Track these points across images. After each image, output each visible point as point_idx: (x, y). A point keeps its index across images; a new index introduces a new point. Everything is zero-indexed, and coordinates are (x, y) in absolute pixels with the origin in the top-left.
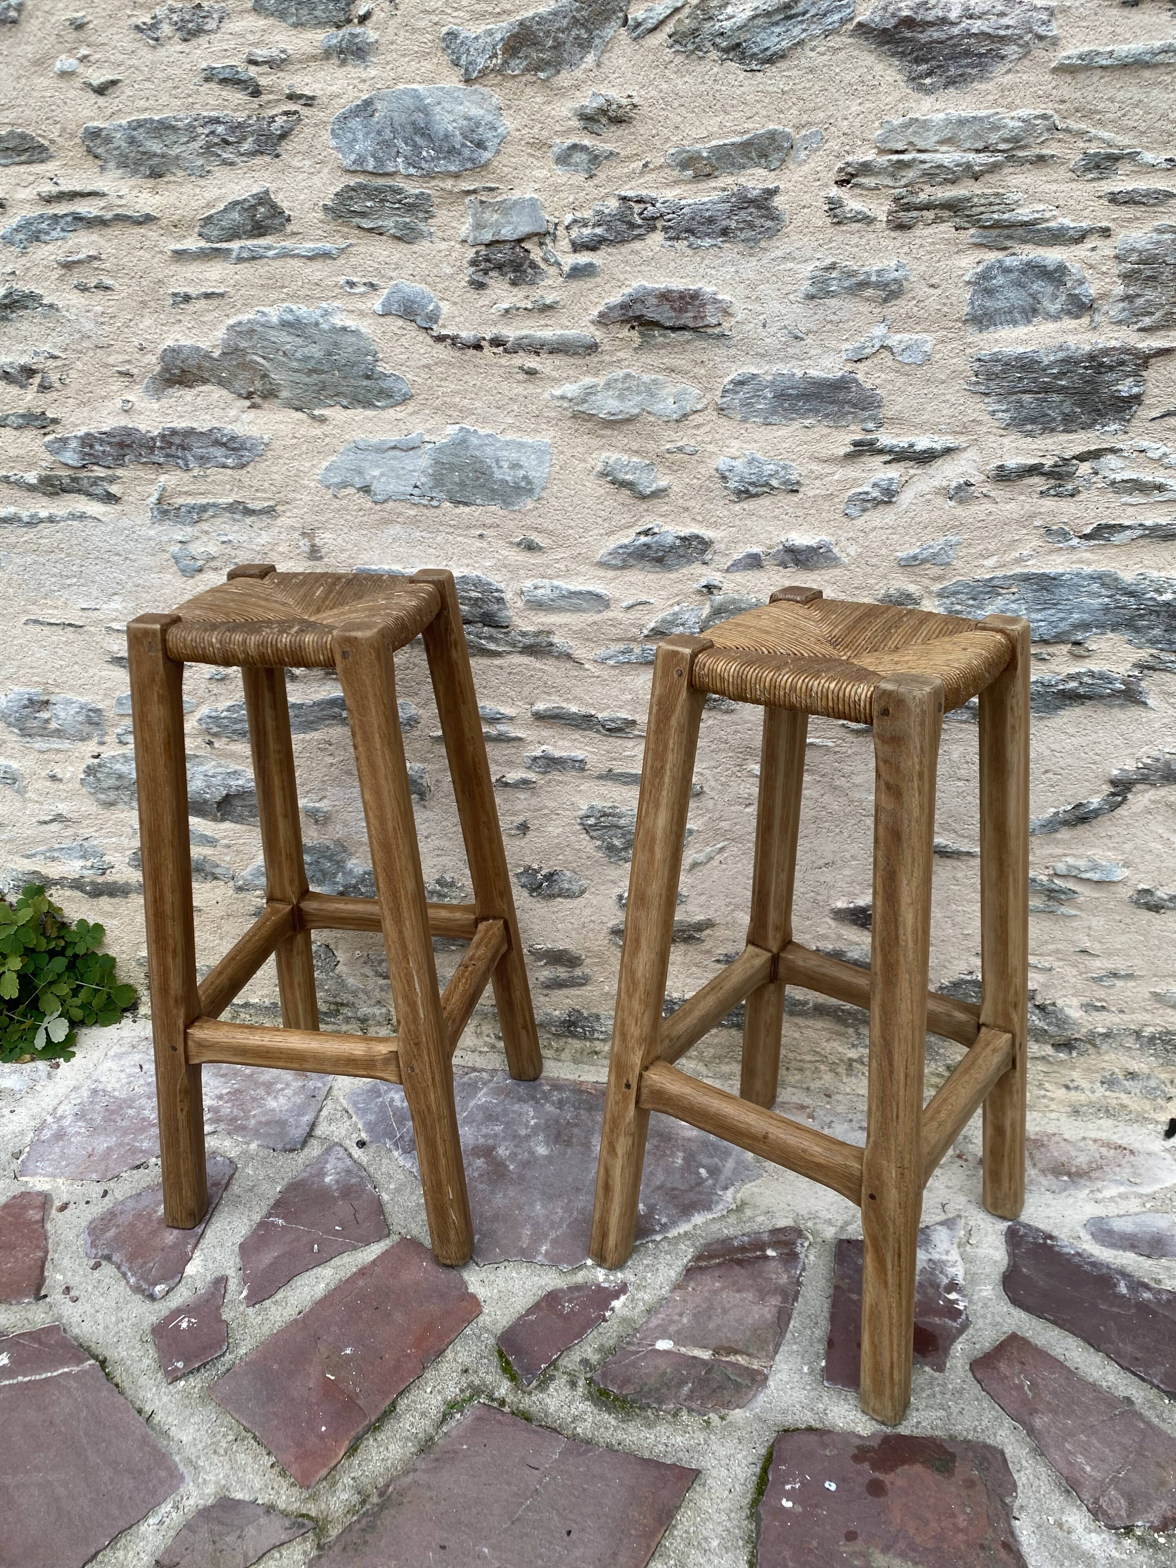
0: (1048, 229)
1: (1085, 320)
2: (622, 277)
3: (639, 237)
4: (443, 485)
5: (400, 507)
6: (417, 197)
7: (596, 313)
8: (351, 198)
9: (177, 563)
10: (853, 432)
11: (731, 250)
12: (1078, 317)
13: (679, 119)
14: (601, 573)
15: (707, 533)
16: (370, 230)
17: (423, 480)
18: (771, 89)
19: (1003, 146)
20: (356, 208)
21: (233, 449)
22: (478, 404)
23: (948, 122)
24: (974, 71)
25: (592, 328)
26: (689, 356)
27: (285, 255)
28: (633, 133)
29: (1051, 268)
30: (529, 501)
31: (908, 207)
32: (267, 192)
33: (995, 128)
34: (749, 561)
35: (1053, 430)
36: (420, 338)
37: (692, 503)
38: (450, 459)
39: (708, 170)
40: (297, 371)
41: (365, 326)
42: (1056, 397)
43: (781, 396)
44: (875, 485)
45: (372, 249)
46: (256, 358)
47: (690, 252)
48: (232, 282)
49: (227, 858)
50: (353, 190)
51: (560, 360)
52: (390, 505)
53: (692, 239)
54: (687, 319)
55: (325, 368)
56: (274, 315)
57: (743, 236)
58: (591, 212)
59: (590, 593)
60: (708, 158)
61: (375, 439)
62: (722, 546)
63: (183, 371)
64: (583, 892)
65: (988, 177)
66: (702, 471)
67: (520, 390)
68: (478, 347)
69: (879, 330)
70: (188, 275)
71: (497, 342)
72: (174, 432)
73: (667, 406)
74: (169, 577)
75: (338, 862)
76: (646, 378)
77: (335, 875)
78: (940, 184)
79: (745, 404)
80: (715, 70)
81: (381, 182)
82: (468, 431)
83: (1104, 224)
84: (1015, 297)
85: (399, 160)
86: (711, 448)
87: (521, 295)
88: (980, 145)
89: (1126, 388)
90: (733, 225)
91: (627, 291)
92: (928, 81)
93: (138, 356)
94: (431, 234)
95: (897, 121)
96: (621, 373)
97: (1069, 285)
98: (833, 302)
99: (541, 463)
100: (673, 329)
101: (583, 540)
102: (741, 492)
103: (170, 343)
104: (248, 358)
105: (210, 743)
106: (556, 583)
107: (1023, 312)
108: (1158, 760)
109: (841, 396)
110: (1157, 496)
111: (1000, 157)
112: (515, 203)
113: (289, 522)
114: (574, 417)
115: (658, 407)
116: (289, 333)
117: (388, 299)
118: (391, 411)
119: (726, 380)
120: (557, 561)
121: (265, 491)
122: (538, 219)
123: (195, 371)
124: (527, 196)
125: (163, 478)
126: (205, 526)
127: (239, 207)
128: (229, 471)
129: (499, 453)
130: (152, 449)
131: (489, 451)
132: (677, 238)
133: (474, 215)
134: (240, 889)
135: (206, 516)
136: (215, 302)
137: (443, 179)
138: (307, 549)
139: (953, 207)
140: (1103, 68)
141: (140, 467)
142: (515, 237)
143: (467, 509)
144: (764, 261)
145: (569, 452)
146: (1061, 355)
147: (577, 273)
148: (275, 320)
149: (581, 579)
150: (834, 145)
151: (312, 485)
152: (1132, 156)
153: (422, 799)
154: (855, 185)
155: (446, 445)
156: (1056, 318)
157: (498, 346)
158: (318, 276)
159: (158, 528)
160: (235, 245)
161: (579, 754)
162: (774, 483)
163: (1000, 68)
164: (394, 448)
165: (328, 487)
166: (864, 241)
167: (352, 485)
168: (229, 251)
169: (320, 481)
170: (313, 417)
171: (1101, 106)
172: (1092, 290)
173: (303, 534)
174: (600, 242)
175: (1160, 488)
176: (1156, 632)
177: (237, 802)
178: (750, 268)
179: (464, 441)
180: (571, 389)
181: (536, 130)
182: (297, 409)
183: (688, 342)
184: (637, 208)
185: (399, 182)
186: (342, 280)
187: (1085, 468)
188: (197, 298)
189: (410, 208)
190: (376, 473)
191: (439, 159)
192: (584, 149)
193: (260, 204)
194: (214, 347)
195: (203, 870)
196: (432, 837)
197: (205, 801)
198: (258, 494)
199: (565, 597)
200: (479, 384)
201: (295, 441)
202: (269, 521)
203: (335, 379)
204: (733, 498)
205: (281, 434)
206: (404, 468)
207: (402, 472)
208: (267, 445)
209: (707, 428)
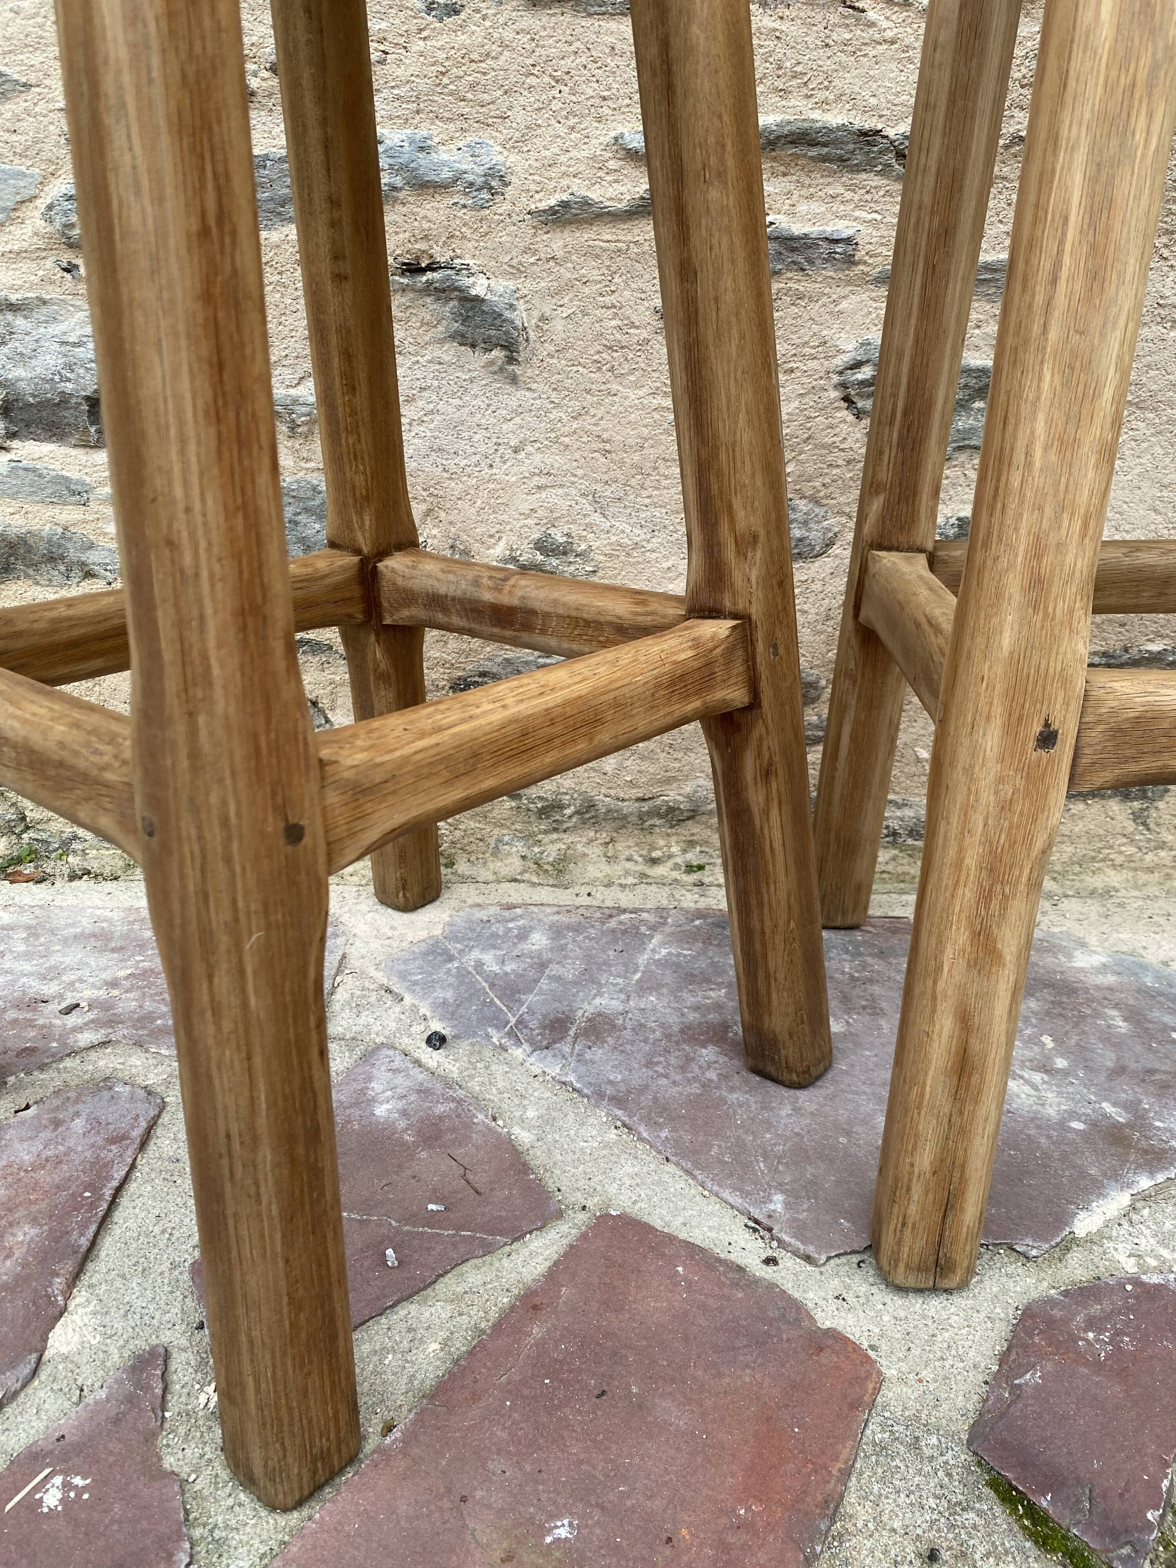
64: (830, 544)
105: (73, 269)
161: (842, 228)
195: (62, 558)
196: (529, 449)
197: (64, 400)
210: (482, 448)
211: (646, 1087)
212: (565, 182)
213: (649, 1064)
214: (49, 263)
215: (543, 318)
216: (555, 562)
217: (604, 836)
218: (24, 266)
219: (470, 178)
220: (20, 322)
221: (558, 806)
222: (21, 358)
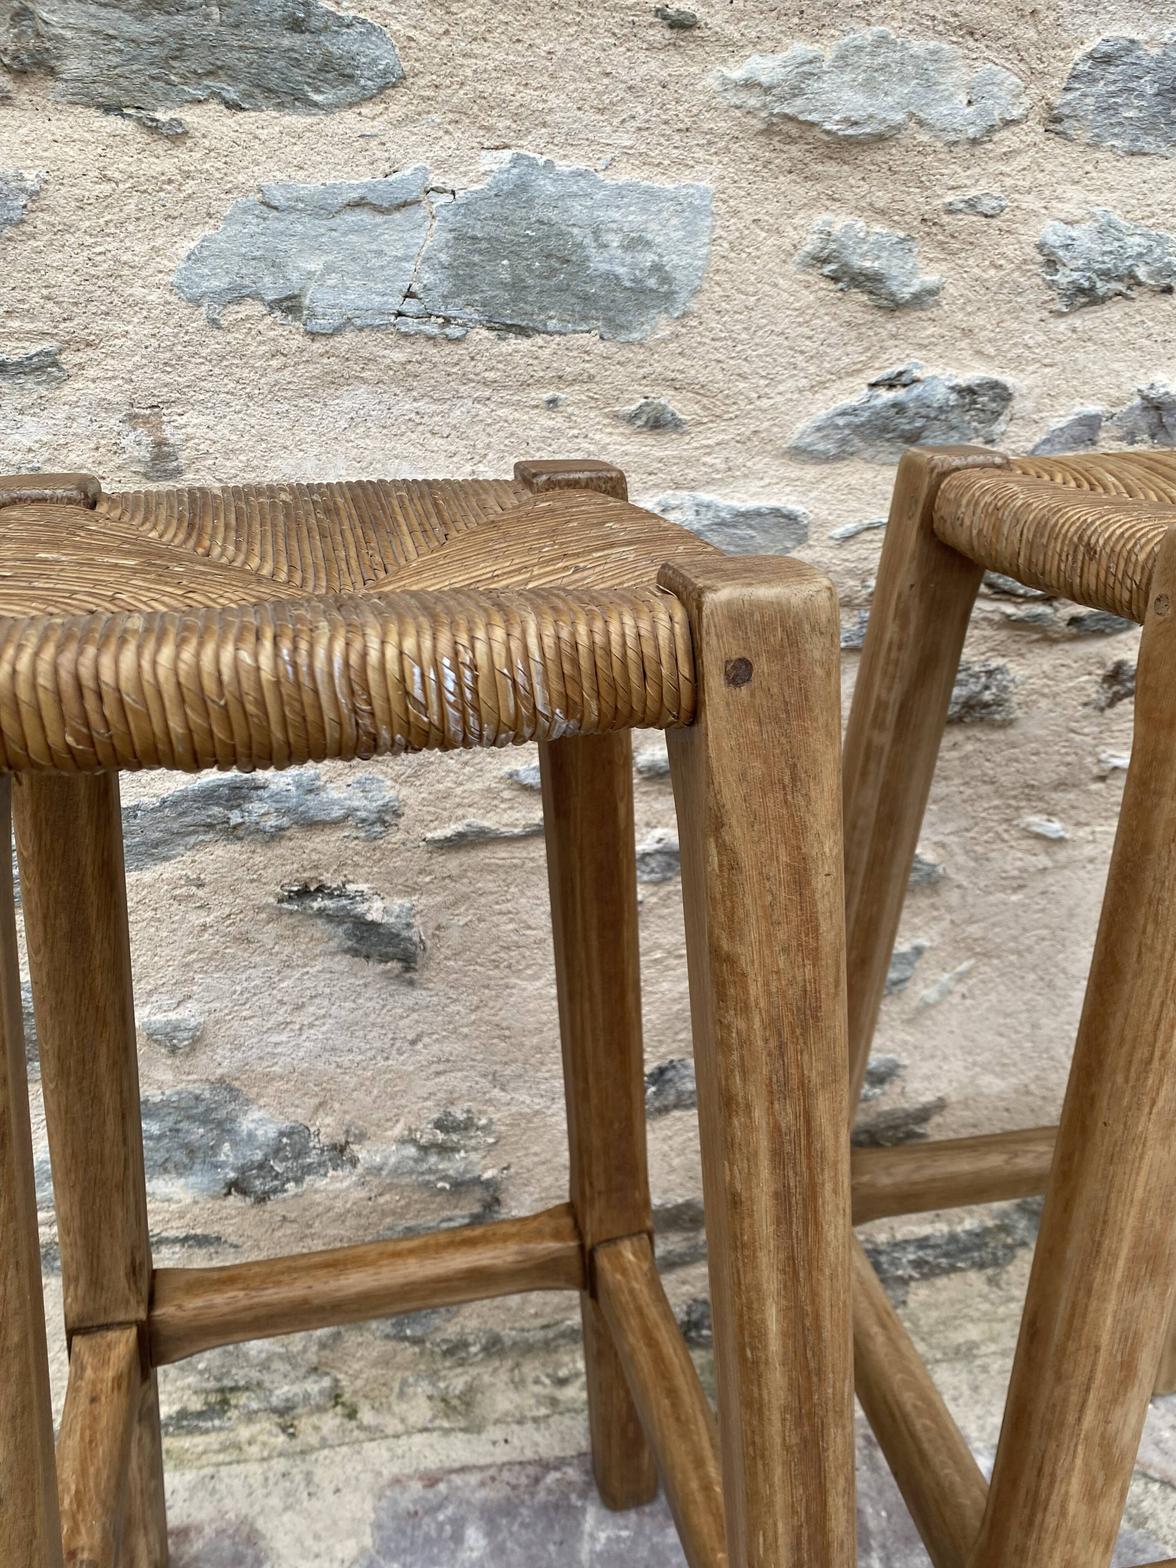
4: (474, 290)
5: (371, 345)
14: (794, 471)
15: (1008, 379)
17: (428, 278)
22: (553, 100)
30: (662, 319)
34: (1077, 431)
37: (980, 320)
38: (491, 229)
52: (347, 340)
59: (776, 512)
61: (311, 183)
62: (1029, 405)
66: (1009, 251)
67: (652, 65)
73: (953, 110)
75: (220, 1124)
76: (918, 46)
77: (215, 1149)
79: (1106, 109)
82: (533, 164)
86: (1030, 202)
96: (867, 34)
99: (693, 235)
101: (765, 403)
102: (1081, 291)
106: (704, 496)
113: (96, 391)
114: (768, 131)
115: (935, 113)
118: (349, 116)
119: (1078, 54)
120: (709, 450)
121: (29, 316)
129: (601, 214)
131: (578, 209)
138: (144, 453)
143: (524, 344)
145: (749, 212)
149: (754, 486)
151: (154, 297)
153: (407, 969)
155: (480, 197)
162: (1141, 272)
164: (359, 204)
165: (196, 302)
167: (257, 296)
169: (173, 288)
170: (153, 128)
173: (132, 418)
179: (522, 186)
180: (765, 66)
182: (108, 109)
190: (315, 265)
196: (426, 1040)
198: (14, 324)
199: (723, 524)
200: (560, 50)
201: (107, 188)
202: (42, 390)
203: (209, 30)
204: (1060, 306)
205: (69, 169)
206: (380, 253)
207: (375, 262)
208: (34, 195)
209: (1024, 160)
210: (378, 1044)
212: (460, 812)
215: (439, 927)
216: (455, 1137)
217: (509, 1363)
219: (362, 814)
221: (464, 1345)
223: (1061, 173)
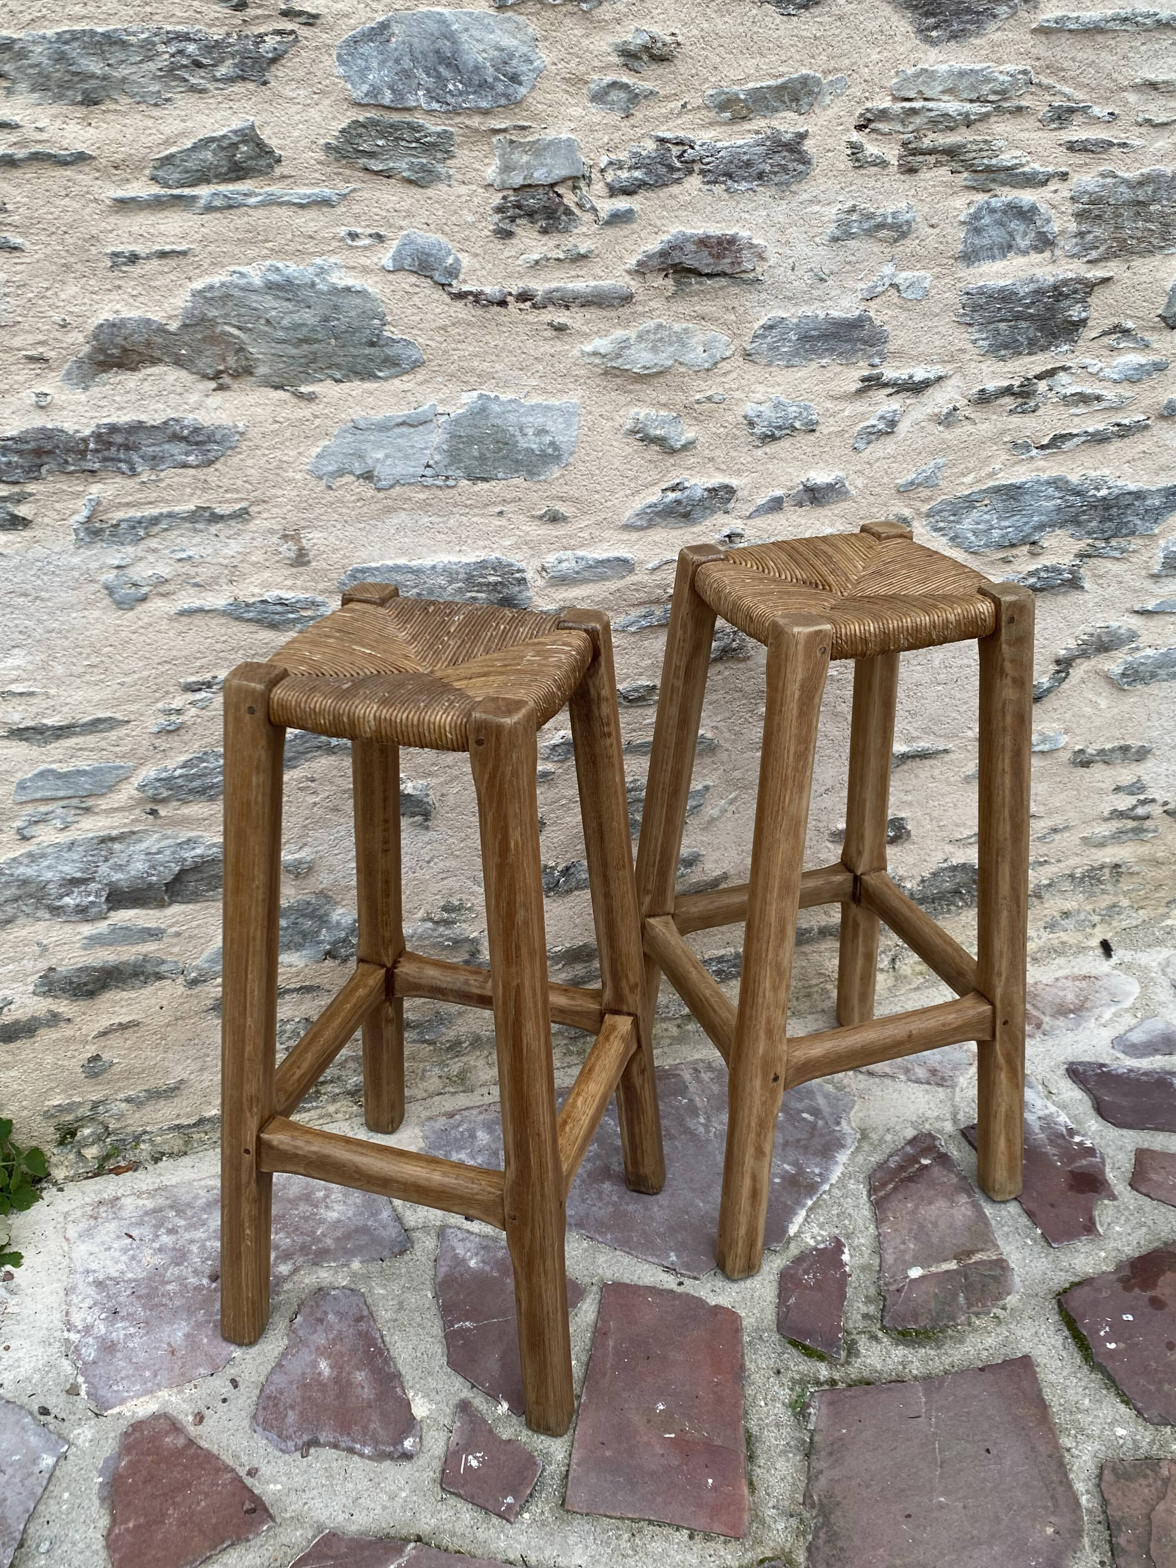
0: (1024, 174)
1: (1047, 254)
2: (659, 223)
3: (678, 181)
4: (460, 461)
5: (408, 491)
6: (439, 135)
7: (634, 262)
8: (360, 136)
9: (111, 594)
10: (861, 368)
11: (764, 194)
12: (1042, 252)
13: (718, 60)
14: (625, 536)
15: (734, 482)
16: (377, 173)
17: (437, 457)
18: (804, 33)
19: (992, 98)
20: (365, 147)
21: (197, 444)
22: (498, 367)
23: (951, 73)
24: (972, 27)
25: (628, 278)
26: (720, 302)
27: (271, 202)
28: (673, 73)
29: (1025, 209)
30: (556, 468)
31: (915, 152)
32: (252, 127)
33: (988, 80)
34: (771, 504)
35: (1020, 354)
36: (436, 296)
37: (718, 452)
38: (469, 431)
39: (744, 112)
40: (283, 342)
41: (372, 285)
42: (1024, 324)
43: (805, 338)
44: (882, 418)
45: (378, 194)
46: (228, 328)
47: (726, 196)
48: (198, 237)
49: (176, 950)
50: (363, 126)
51: (592, 313)
52: (396, 490)
53: (729, 182)
54: (725, 265)
55: (320, 336)
56: (255, 275)
57: (776, 180)
58: (626, 153)
59: (618, 559)
60: (746, 100)
61: (378, 416)
62: (746, 493)
63: (125, 350)
65: (978, 124)
66: (730, 419)
67: (547, 348)
68: (503, 303)
69: (888, 269)
70: (135, 229)
71: (524, 297)
72: (114, 429)
73: (697, 355)
74: (97, 613)
75: (320, 917)
76: (677, 327)
77: (318, 932)
78: (941, 131)
79: (773, 348)
80: (754, 12)
81: (396, 117)
82: (488, 398)
83: (1064, 169)
84: (996, 234)
85: (420, 93)
86: (738, 395)
87: (551, 243)
88: (974, 96)
89: (1075, 313)
90: (768, 168)
91: (666, 237)
92: (934, 34)
93: (58, 335)
94: (449, 177)
95: (910, 71)
96: (651, 324)
97: (1039, 223)
98: (852, 244)
99: (569, 425)
100: (709, 276)
101: (609, 504)
102: (767, 436)
103: (105, 315)
104: (218, 330)
105: (153, 812)
106: (580, 553)
107: (1001, 248)
108: (1092, 635)
109: (856, 334)
110: (1096, 406)
111: (989, 108)
112: (551, 143)
113: (267, 524)
114: (605, 373)
115: (688, 358)
116: (277, 297)
117: (399, 251)
118: (396, 382)
119: (756, 325)
120: (581, 529)
121: (237, 491)
122: (574, 161)
123: (142, 349)
124: (564, 136)
125: (95, 490)
126: (153, 543)
127: (214, 146)
128: (192, 472)
129: (523, 420)
130: (83, 453)
131: (512, 418)
132: (715, 182)
133: (502, 156)
134: (194, 983)
135: (156, 529)
136: (173, 263)
137: (470, 116)
138: (292, 555)
139: (952, 152)
140: (1070, 31)
141: (63, 478)
142: (550, 181)
143: (486, 486)
144: (794, 204)
145: (597, 411)
146: (1033, 287)
147: (618, 219)
148: (257, 282)
149: (605, 545)
150: (856, 91)
151: (298, 476)
152: (1085, 110)
153: (426, 820)
154: (873, 130)
155: (462, 416)
156: (1025, 253)
157: (525, 301)
158: (311, 227)
159: (85, 553)
160: (204, 191)
162: (797, 424)
163: (992, 26)
164: (403, 424)
165: (320, 478)
166: (879, 184)
167: (351, 473)
168: (194, 198)
169: (309, 472)
170: (301, 396)
171: (1065, 65)
172: (1055, 227)
173: (285, 537)
174: (639, 187)
175: (1098, 398)
176: (1094, 524)
177: (192, 877)
178: (780, 211)
180: (602, 344)
181: (573, 64)
182: (277, 388)
183: (722, 288)
184: (676, 150)
185: (419, 119)
186: (343, 231)
187: (1042, 386)
188: (148, 258)
189: (428, 148)
190: (380, 455)
191: (468, 93)
192: (625, 87)
193: (243, 142)
194: (170, 318)
195: (143, 973)
196: (436, 860)
197: (151, 886)
198: (229, 496)
199: (591, 567)
200: (501, 344)
201: (277, 426)
202: (239, 526)
203: (329, 349)
204: (757, 443)
205: (259, 419)
206: (413, 447)
207: (410, 451)
208: (242, 434)
209: (734, 375)
211: (588, 1214)
213: (583, 1201)
214: (137, 811)
215: (442, 795)
216: (453, 915)
218: (120, 815)
220: (117, 846)
222: (119, 868)
223: (753, 379)
